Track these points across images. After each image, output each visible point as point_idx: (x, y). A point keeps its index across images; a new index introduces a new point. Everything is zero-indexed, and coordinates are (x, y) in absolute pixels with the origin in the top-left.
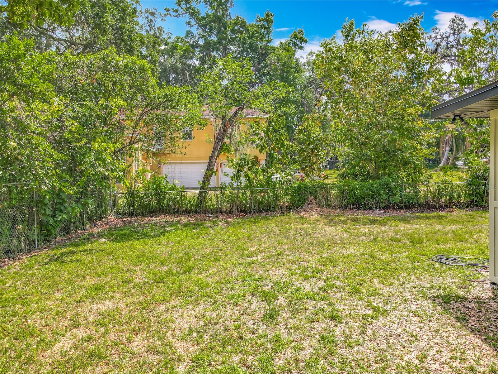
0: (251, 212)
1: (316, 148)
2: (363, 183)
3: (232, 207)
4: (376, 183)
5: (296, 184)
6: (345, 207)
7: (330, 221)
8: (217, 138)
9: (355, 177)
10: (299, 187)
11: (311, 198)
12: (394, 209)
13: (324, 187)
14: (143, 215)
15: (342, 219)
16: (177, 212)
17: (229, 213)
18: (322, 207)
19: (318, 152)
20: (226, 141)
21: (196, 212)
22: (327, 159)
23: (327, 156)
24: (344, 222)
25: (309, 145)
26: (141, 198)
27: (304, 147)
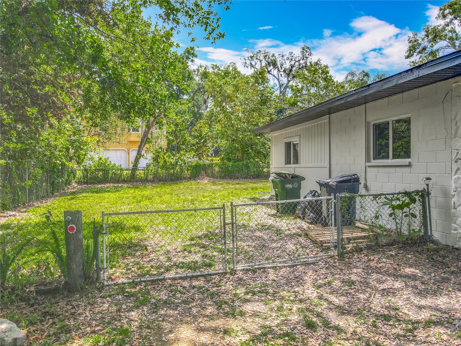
0: (166, 181)
1: (205, 141)
2: (234, 164)
3: (154, 178)
4: (241, 163)
5: (194, 164)
6: (222, 178)
7: (214, 184)
8: (144, 134)
9: (229, 160)
10: (196, 165)
11: (203, 172)
12: (250, 178)
13: (211, 166)
14: (94, 183)
15: (221, 183)
16: (118, 181)
17: (153, 181)
18: (210, 177)
19: (207, 144)
20: (150, 136)
21: (131, 181)
22: (213, 149)
23: (213, 146)
24: (222, 184)
25: (201, 139)
26: (92, 173)
27: (198, 141)
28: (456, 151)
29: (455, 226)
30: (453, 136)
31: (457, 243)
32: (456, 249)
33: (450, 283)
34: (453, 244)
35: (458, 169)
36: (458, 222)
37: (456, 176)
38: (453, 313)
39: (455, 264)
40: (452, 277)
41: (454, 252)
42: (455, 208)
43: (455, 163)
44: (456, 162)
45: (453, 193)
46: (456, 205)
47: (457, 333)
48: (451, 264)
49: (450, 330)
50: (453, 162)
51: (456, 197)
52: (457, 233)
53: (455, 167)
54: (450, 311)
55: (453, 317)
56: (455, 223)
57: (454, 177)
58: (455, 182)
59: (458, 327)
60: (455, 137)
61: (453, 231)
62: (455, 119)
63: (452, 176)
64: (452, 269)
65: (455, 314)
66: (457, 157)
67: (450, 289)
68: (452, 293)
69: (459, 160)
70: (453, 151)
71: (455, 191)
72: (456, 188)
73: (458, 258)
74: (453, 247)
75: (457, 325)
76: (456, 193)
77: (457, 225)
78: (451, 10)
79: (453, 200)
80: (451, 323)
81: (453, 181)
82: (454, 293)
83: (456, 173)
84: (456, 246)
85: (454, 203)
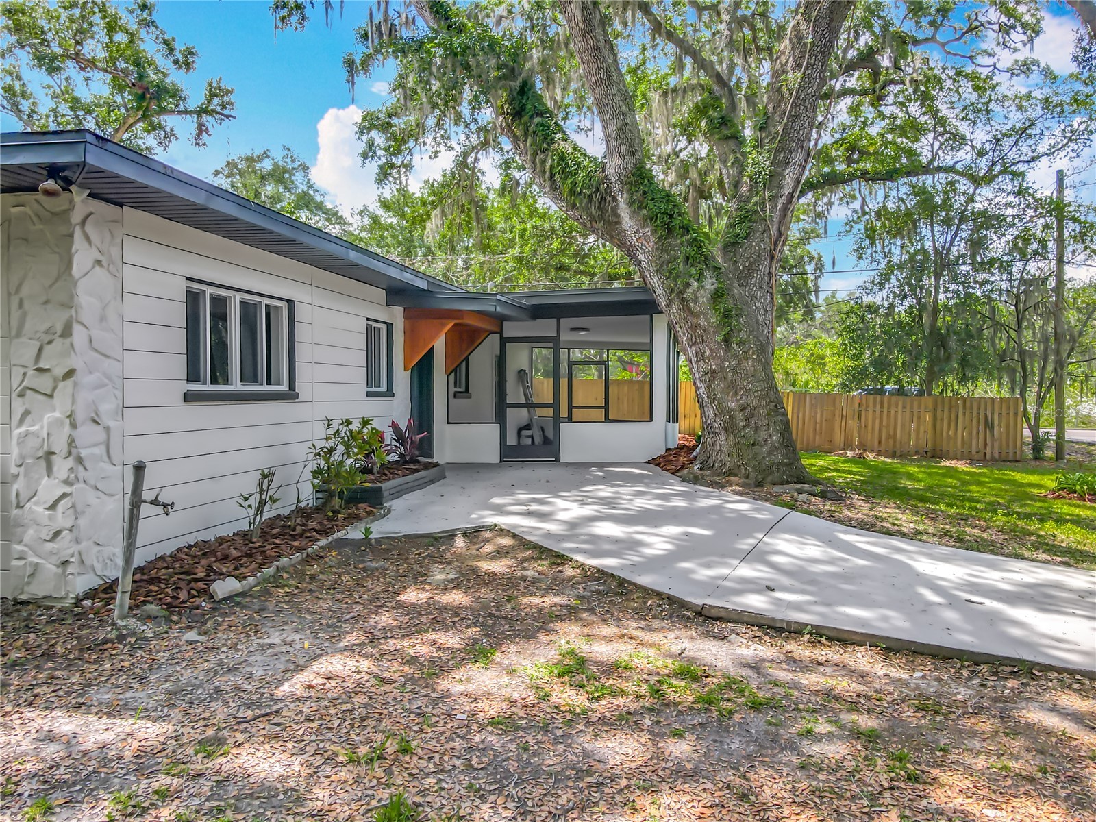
28: (22, 370)
29: (20, 548)
30: (14, 332)
31: (26, 589)
32: (25, 603)
33: (9, 692)
34: (16, 593)
35: (27, 413)
36: (27, 539)
37: (23, 429)
38: (15, 766)
39: (21, 642)
40: (13, 676)
41: (18, 611)
42: (19, 506)
43: (20, 399)
44: (21, 395)
45: (14, 470)
46: (21, 498)
47: (27, 813)
48: (11, 645)
49: (9, 812)
50: (14, 395)
51: (21, 478)
52: (25, 564)
53: (19, 407)
54: (7, 766)
55: (16, 776)
56: (20, 542)
57: (16, 432)
58: (19, 444)
59: (30, 795)
60: (18, 335)
61: (15, 563)
62: (17, 291)
63: (13, 428)
64: (14, 655)
65: (21, 767)
66: (24, 384)
67: (8, 709)
68: (13, 717)
69: (28, 392)
70: (14, 369)
71: (20, 466)
72: (23, 457)
73: (27, 626)
74: (15, 600)
75: (26, 794)
76: (22, 470)
77: (25, 545)
78: (10, 22)
79: (15, 487)
80: (12, 794)
81: (14, 441)
82: (17, 715)
83: (21, 421)
84: (24, 597)
85: (17, 495)
